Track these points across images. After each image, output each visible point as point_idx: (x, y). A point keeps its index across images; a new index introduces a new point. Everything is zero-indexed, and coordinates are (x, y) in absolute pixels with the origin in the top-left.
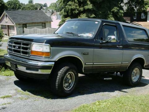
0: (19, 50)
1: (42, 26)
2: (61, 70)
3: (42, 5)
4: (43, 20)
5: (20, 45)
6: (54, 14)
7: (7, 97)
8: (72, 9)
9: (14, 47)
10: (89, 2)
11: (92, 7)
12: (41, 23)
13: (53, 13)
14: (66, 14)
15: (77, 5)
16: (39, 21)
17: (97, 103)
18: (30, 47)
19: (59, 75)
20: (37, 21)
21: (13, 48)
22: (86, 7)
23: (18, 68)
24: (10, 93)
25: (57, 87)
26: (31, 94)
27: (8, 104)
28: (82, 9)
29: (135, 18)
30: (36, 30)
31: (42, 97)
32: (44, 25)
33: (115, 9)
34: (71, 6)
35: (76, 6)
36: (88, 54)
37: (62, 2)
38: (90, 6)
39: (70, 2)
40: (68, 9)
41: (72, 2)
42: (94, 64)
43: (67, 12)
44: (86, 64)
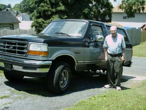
0: (13, 50)
1: (10, 28)
2: (58, 69)
3: (6, 6)
4: (11, 21)
5: (15, 46)
6: (19, 15)
7: (5, 97)
8: (44, 10)
9: (8, 47)
10: (61, 4)
11: (64, 9)
12: (9, 24)
13: (17, 14)
14: (38, 15)
15: (49, 6)
16: (7, 22)
17: (93, 98)
18: (27, 47)
19: (56, 73)
20: (4, 22)
21: (6, 49)
22: (59, 8)
23: (13, 68)
24: (5, 94)
25: (54, 85)
26: (27, 93)
27: (8, 103)
28: (54, 10)
29: (100, 19)
30: (6, 31)
31: (39, 96)
32: (12, 26)
33: (86, 11)
34: (43, 7)
35: (49, 8)
36: (79, 53)
37: (34, 3)
38: (62, 8)
39: (42, 3)
40: (40, 10)
41: (45, 3)
42: (85, 62)
43: (40, 13)
44: (79, 62)
